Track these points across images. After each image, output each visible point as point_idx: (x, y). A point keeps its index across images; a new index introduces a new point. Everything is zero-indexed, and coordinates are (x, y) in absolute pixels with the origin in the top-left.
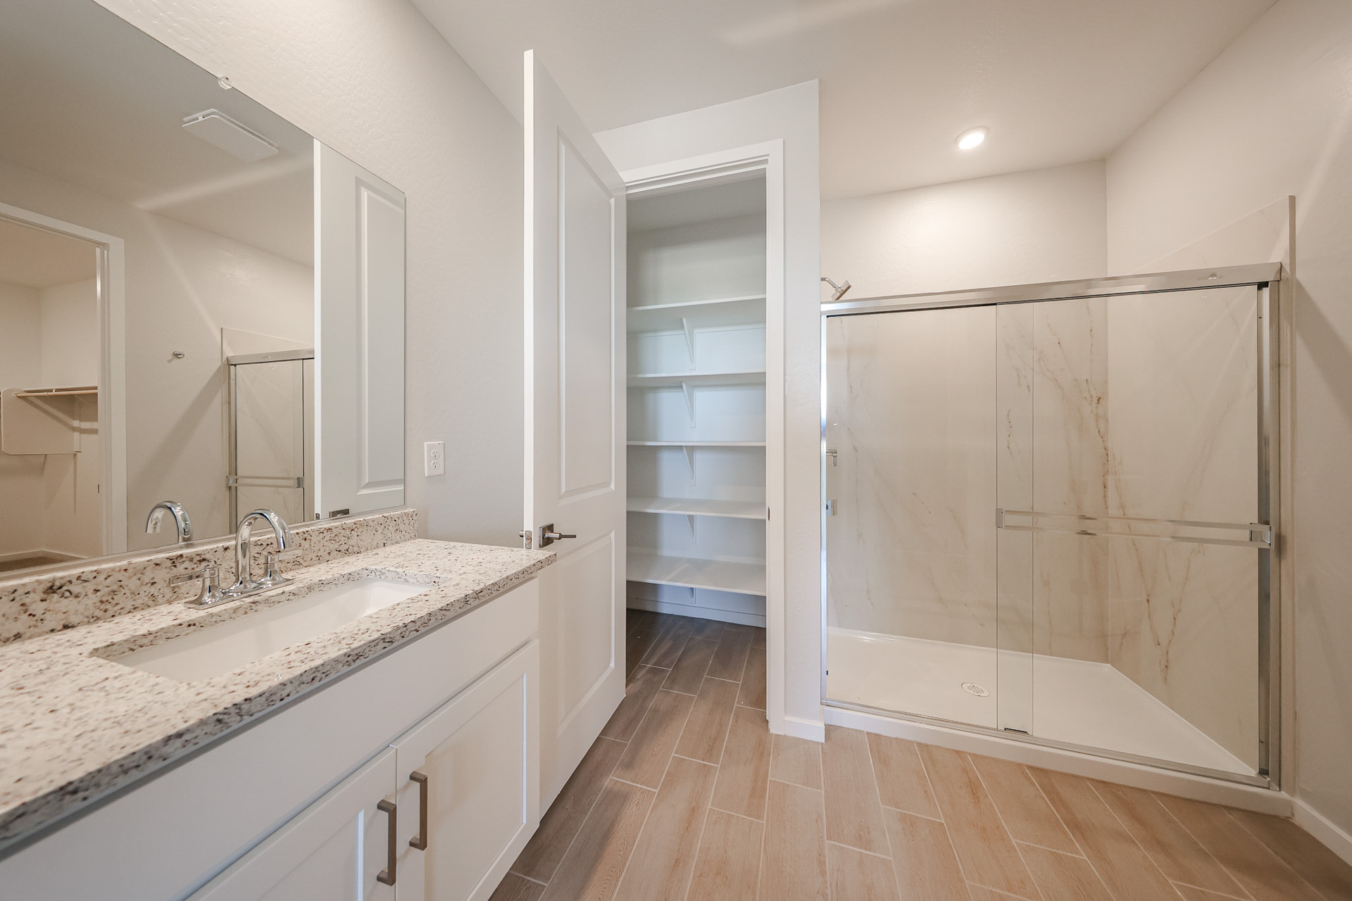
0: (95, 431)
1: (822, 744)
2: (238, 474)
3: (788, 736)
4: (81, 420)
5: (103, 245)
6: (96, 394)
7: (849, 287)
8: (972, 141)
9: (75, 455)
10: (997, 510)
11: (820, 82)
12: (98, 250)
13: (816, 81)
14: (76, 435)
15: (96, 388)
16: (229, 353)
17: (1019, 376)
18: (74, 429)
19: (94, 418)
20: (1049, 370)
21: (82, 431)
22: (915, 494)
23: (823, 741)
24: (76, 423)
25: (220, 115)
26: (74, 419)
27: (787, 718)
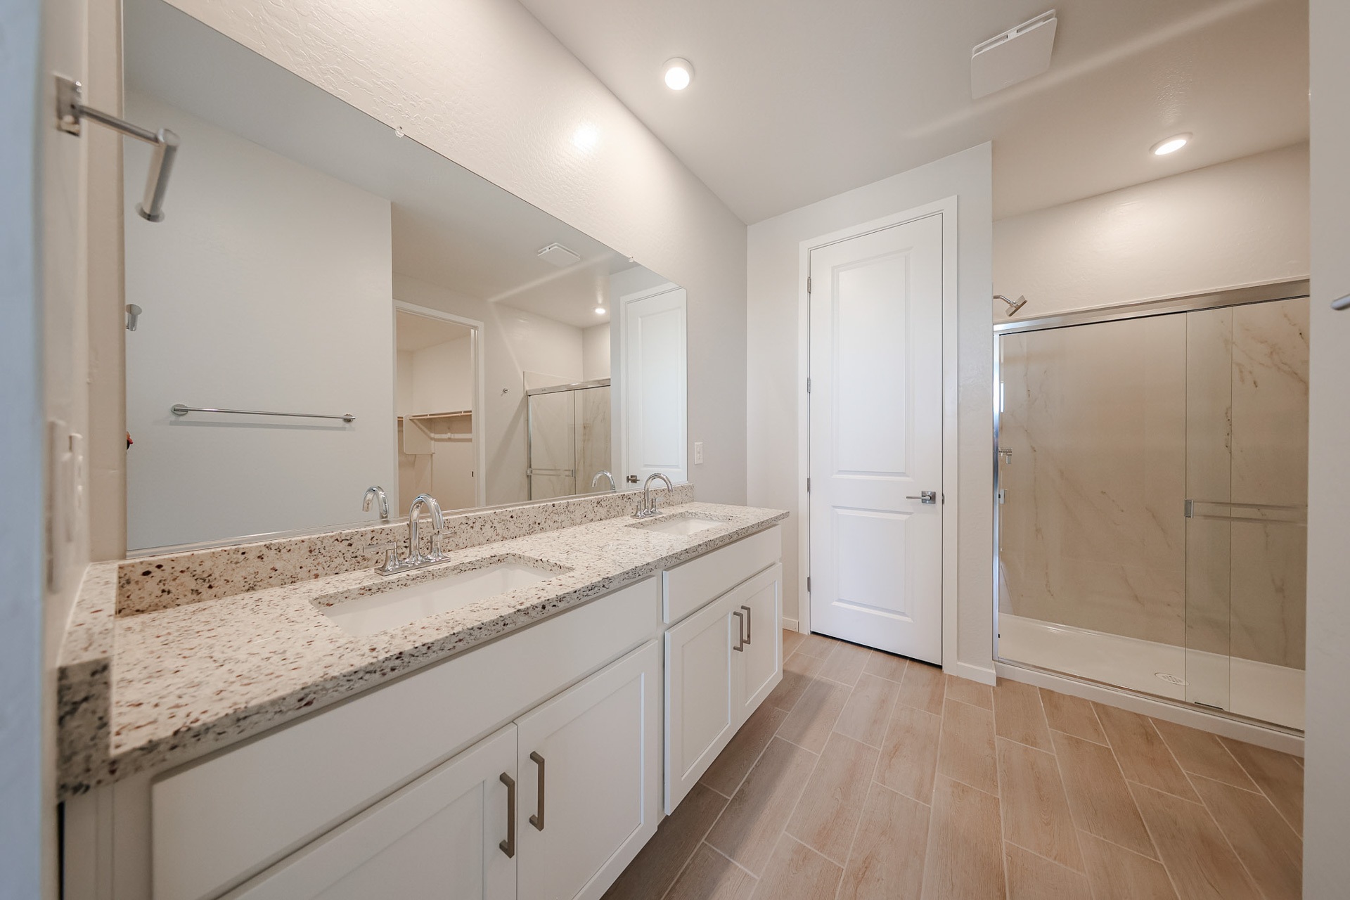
0: (470, 440)
1: (993, 687)
2: (532, 467)
3: (961, 678)
4: (435, 433)
5: (475, 328)
6: (471, 415)
7: (1025, 302)
8: (1171, 147)
9: (432, 455)
10: (1186, 501)
11: (993, 142)
12: (472, 331)
13: (990, 142)
14: (433, 442)
15: (471, 412)
16: (527, 388)
17: (1241, 372)
18: (432, 439)
19: (470, 431)
20: (1285, 364)
21: (436, 440)
22: (1103, 493)
23: (995, 685)
24: (432, 435)
25: (559, 246)
26: (431, 432)
27: (959, 663)
